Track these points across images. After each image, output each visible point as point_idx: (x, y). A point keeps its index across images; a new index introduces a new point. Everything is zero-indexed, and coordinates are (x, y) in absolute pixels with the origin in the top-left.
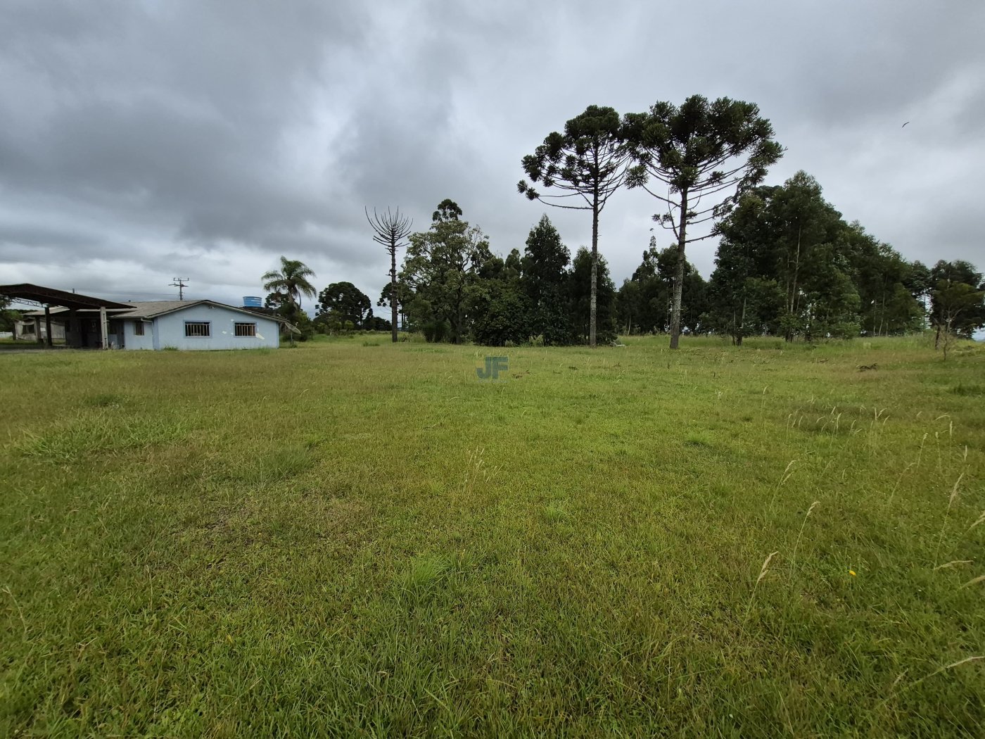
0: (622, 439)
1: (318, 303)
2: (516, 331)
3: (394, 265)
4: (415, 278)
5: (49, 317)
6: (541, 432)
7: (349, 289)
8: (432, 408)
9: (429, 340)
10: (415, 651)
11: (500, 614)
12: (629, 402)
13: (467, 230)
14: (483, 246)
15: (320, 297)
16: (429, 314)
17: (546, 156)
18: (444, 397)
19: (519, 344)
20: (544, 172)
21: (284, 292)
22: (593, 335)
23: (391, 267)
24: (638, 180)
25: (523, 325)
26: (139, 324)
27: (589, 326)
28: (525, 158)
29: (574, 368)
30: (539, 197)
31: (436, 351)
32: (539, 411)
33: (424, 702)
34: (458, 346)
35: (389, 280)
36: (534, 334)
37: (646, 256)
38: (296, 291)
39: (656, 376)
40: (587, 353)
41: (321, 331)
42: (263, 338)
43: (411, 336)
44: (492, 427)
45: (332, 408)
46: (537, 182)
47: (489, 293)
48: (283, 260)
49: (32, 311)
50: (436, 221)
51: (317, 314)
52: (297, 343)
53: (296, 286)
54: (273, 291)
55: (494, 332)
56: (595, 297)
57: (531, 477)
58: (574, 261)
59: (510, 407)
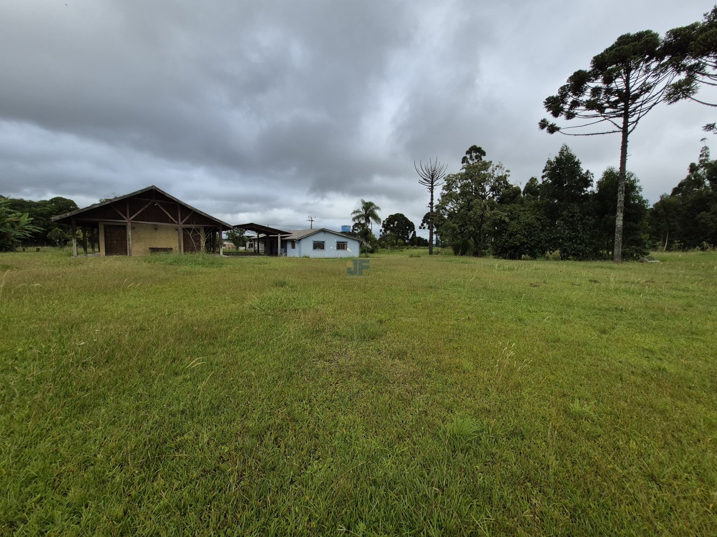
0: (660, 356)
1: (382, 228)
2: (532, 246)
3: (432, 199)
4: (448, 208)
5: (259, 240)
6: (562, 336)
7: (401, 218)
8: (461, 305)
9: (456, 253)
10: (458, 484)
11: (528, 482)
12: (668, 318)
13: (491, 167)
14: (503, 178)
15: (383, 224)
16: (458, 234)
17: (569, 93)
18: (470, 298)
19: (535, 258)
20: (566, 107)
21: (363, 222)
22: (618, 250)
23: (430, 201)
24: (683, 93)
25: (540, 242)
26: (293, 242)
27: (613, 241)
28: (547, 99)
29: (595, 282)
30: (560, 130)
31: (462, 262)
32: (559, 317)
33: (468, 523)
34: (480, 259)
35: (429, 210)
36: (551, 250)
37: (693, 168)
38: (369, 221)
39: (707, 295)
40: (611, 268)
41: (383, 247)
42: (351, 251)
43: (443, 250)
44: (512, 325)
45: (392, 299)
46: (559, 117)
47: (508, 216)
48: (363, 202)
49: (252, 236)
50: (465, 164)
51: (380, 236)
52: (369, 254)
53: (370, 218)
54: (357, 221)
55: (511, 248)
56: (622, 215)
57: (552, 374)
58: (598, 182)
59: (529, 311)
